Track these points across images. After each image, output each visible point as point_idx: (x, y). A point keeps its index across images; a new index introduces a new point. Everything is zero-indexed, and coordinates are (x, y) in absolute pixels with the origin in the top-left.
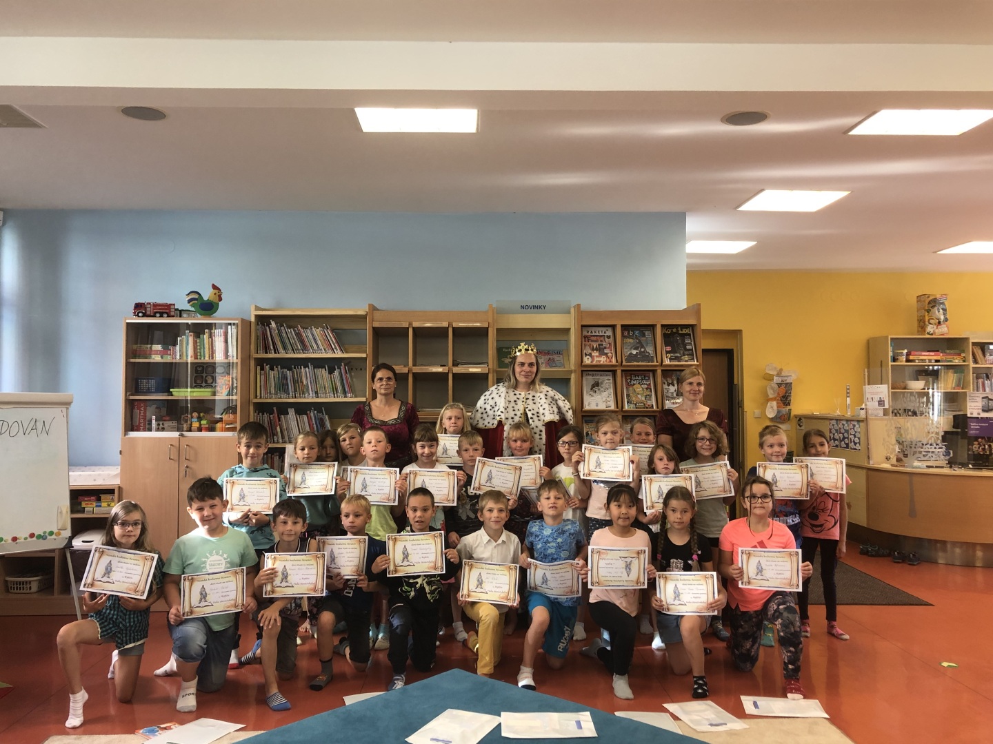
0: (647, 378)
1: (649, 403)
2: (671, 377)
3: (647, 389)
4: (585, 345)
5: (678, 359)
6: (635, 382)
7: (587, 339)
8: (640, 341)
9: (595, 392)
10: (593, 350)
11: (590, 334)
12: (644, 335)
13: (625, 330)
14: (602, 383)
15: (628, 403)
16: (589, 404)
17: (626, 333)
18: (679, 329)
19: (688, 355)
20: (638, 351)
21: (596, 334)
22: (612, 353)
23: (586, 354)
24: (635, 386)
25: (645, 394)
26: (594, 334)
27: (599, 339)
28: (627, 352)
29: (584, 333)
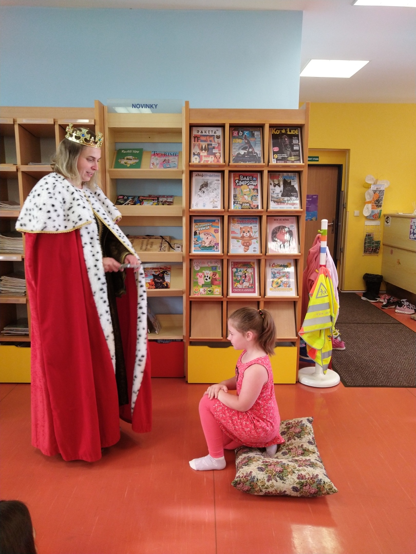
0: (255, 179)
1: (255, 203)
2: (277, 178)
3: (253, 189)
4: (194, 145)
5: (284, 159)
6: (241, 183)
7: (196, 139)
8: (248, 141)
9: (204, 192)
10: (202, 149)
11: (200, 134)
12: (253, 135)
13: (235, 130)
14: (211, 184)
15: (234, 203)
16: (197, 204)
17: (235, 133)
18: (288, 129)
19: (294, 156)
20: (246, 152)
21: (206, 134)
22: (220, 153)
23: (194, 154)
24: (242, 187)
25: (251, 195)
26: (204, 134)
27: (208, 139)
28: (235, 152)
29: (195, 133)
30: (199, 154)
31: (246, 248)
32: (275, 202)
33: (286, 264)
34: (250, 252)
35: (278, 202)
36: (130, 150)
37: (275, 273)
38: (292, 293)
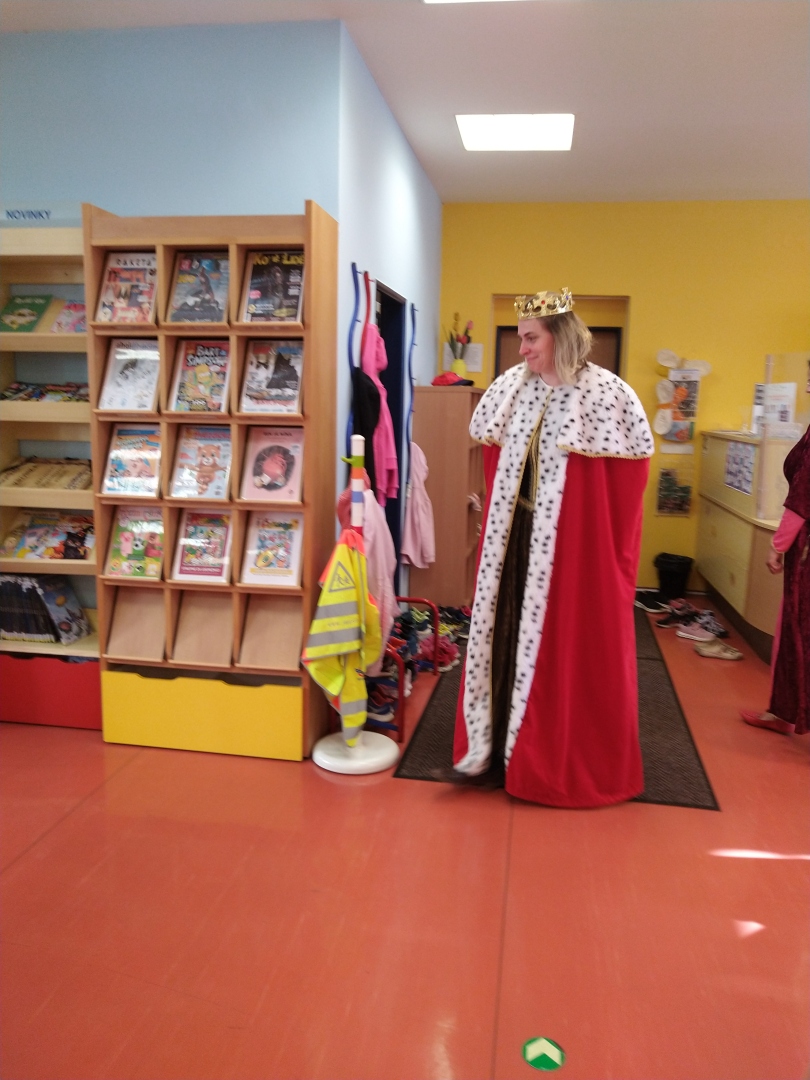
0: (223, 353)
1: (216, 400)
2: (266, 351)
3: (218, 373)
4: (107, 288)
5: (267, 316)
6: (197, 360)
7: (113, 275)
8: (207, 279)
9: (127, 377)
10: (119, 295)
11: (122, 266)
12: (216, 268)
13: (186, 258)
14: (142, 362)
15: (179, 398)
16: (111, 400)
17: (185, 265)
18: (285, 257)
19: (288, 307)
20: (198, 300)
21: (132, 267)
22: (149, 303)
23: (104, 305)
24: (197, 369)
25: (212, 384)
26: (129, 266)
27: (134, 276)
28: (177, 301)
29: (112, 264)
30: (111, 306)
31: (205, 487)
32: (251, 397)
33: (288, 522)
34: (210, 495)
35: (256, 399)
36: (28, 297)
37: (265, 538)
38: (289, 580)
